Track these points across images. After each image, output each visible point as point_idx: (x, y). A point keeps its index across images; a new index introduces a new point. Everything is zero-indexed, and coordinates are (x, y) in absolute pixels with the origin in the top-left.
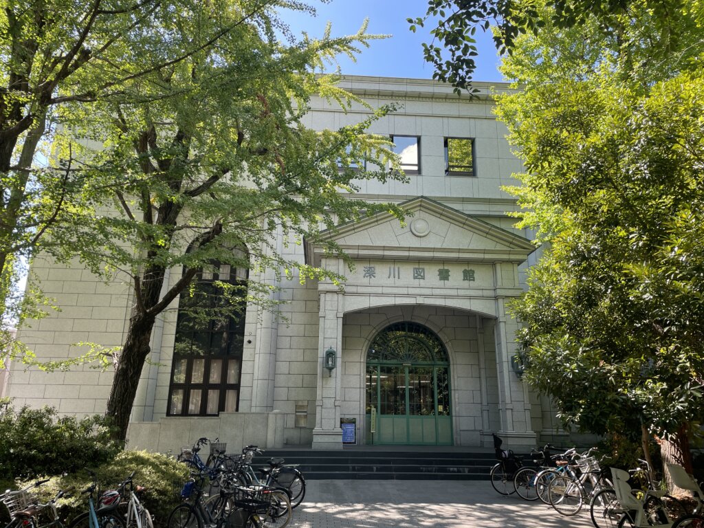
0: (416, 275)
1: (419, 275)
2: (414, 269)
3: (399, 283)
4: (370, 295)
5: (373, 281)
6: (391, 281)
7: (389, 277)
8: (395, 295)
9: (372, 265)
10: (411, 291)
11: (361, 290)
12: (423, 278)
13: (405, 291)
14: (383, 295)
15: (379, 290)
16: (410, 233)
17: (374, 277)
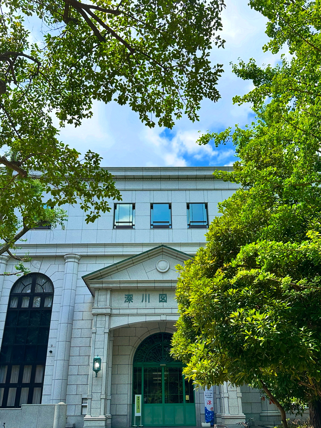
0: (161, 299)
1: (163, 299)
2: (160, 295)
3: (149, 305)
4: (128, 315)
5: (131, 305)
6: (143, 304)
7: (142, 302)
8: (146, 315)
9: (131, 293)
10: (158, 311)
11: (122, 312)
12: (166, 301)
13: (152, 311)
14: (137, 315)
15: (135, 311)
16: (156, 270)
17: (132, 302)
